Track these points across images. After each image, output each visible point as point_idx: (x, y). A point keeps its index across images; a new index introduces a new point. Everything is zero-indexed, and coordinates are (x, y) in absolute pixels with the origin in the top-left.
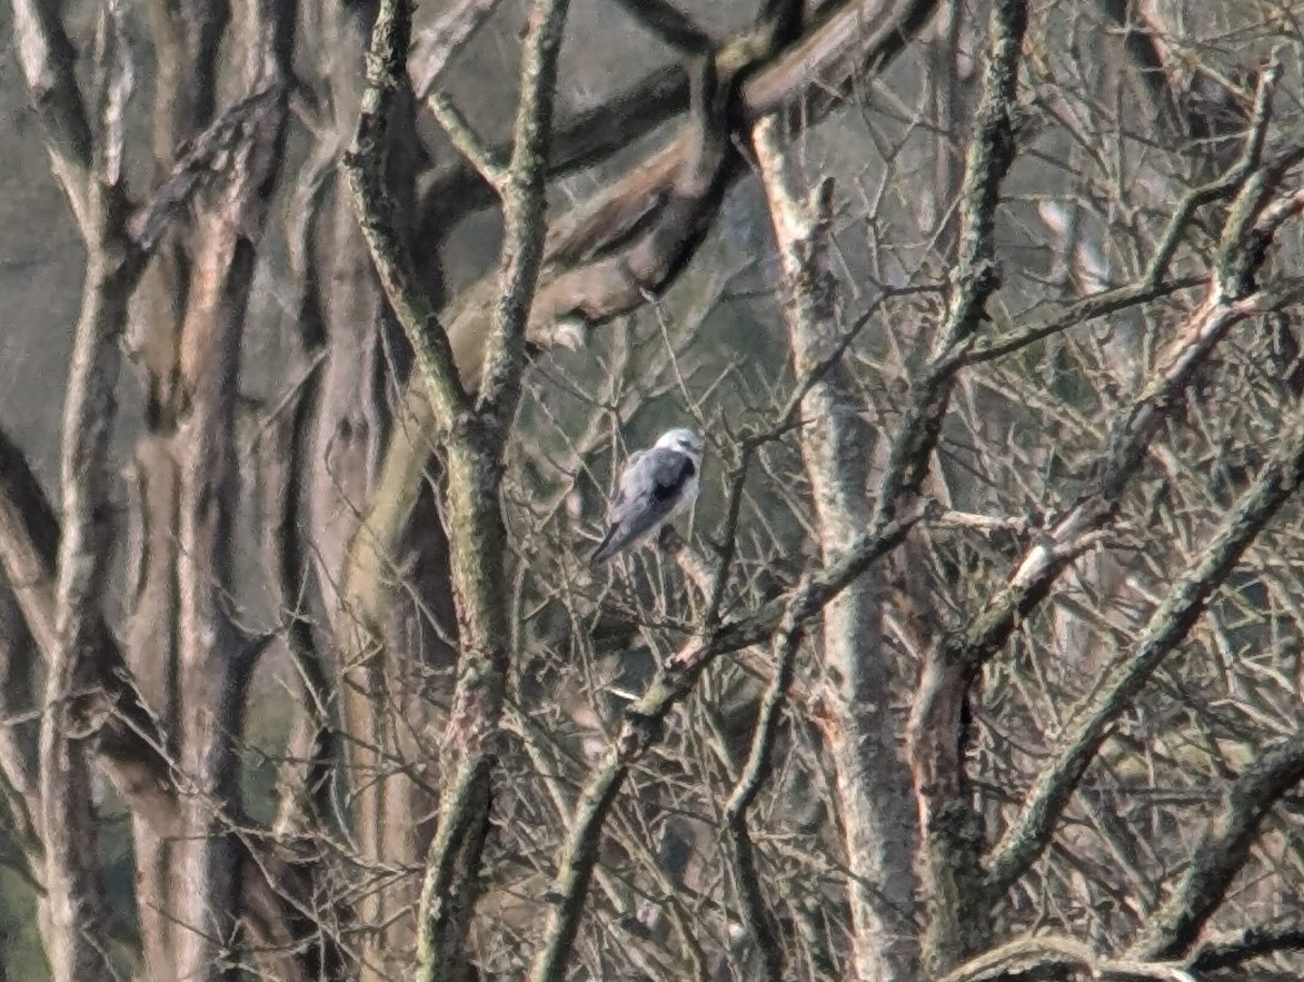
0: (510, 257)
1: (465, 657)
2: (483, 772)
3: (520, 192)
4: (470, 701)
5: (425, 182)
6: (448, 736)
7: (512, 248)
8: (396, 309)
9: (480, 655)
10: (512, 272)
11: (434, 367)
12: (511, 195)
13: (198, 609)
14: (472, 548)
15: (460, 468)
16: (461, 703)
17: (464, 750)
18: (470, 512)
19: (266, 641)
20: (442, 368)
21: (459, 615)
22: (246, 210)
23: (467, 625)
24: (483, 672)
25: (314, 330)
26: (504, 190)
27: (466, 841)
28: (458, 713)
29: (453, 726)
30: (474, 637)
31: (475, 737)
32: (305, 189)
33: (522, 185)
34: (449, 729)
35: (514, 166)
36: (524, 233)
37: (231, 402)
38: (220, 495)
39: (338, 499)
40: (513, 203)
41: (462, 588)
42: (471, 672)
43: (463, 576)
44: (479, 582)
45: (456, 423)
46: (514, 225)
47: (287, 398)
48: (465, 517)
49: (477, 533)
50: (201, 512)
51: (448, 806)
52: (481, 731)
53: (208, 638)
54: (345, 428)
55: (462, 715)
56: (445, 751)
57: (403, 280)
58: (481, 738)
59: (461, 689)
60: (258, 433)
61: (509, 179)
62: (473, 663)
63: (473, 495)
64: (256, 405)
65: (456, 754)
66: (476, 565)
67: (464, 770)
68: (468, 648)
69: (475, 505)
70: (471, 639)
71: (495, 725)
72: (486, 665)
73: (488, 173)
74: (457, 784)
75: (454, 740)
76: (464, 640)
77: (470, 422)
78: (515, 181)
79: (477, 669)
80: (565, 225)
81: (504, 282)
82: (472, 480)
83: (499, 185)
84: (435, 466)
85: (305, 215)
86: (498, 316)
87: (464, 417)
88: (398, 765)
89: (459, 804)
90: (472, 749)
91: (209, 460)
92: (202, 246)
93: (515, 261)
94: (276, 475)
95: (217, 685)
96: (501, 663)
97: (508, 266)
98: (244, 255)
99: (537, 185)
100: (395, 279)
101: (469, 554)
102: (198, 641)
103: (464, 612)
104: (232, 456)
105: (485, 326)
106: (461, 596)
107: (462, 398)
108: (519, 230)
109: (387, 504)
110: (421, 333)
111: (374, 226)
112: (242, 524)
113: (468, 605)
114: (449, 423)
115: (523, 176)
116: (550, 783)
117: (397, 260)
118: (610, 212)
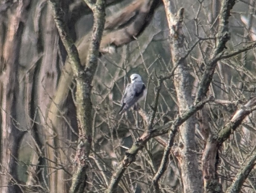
0: (95, 28)
1: (80, 138)
2: (84, 169)
3: (98, 11)
4: (81, 150)
5: (72, 7)
6: (75, 160)
7: (96, 26)
8: (63, 42)
9: (84, 138)
10: (96, 32)
11: (73, 58)
12: (96, 11)
13: (7, 122)
14: (83, 108)
15: (80, 86)
16: (79, 151)
17: (80, 163)
18: (82, 99)
19: (25, 132)
20: (76, 59)
21: (79, 126)
22: (22, 14)
23: (81, 129)
24: (85, 142)
25: (40, 48)
26: (94, 10)
27: (80, 188)
28: (78, 153)
29: (76, 157)
30: (83, 133)
31: (83, 160)
32: (38, 8)
33: (99, 9)
34: (75, 158)
35: (96, 4)
36: (99, 22)
37: (17, 66)
38: (13, 92)
39: (45, 94)
40: (96, 14)
41: (80, 119)
42: (81, 142)
43: (80, 116)
44: (85, 118)
45: (79, 74)
46: (96, 20)
47: (32, 66)
48: (81, 100)
49: (84, 104)
50: (8, 96)
51: (75, 179)
52: (84, 158)
53: (9, 131)
54: (48, 74)
55: (79, 154)
56: (74, 164)
57: (65, 33)
58: (84, 160)
59: (79, 147)
60: (24, 75)
61: (95, 7)
62: (82, 140)
63: (83, 94)
64: (24, 68)
65: (77, 164)
66: (83, 113)
67: (79, 169)
68: (81, 136)
69: (84, 97)
70: (82, 133)
71: (88, 157)
72: (86, 141)
73: (90, 5)
74: (77, 172)
75: (76, 161)
76: (80, 134)
77: (83, 74)
78: (97, 8)
79: (83, 142)
80: (110, 19)
81: (93, 35)
82: (83, 90)
83: (92, 9)
84: (73, 86)
85: (38, 15)
86: (91, 45)
87: (81, 73)
88: (61, 167)
89: (78, 178)
90: (82, 163)
91: (11, 82)
92: (10, 23)
93: (96, 29)
94: (29, 86)
95: (12, 144)
96: (90, 140)
97: (95, 31)
98: (21, 26)
99: (103, 9)
100: (63, 34)
101: (82, 110)
102: (7, 132)
103: (80, 126)
104: (17, 81)
105: (87, 47)
106: (79, 122)
107: (81, 67)
108: (98, 21)
109: (59, 96)
110: (70, 49)
111: (58, 19)
112: (19, 100)
113: (81, 124)
114: (77, 74)
115: (99, 6)
116: (102, 173)
117: (64, 29)
118: (123, 16)
